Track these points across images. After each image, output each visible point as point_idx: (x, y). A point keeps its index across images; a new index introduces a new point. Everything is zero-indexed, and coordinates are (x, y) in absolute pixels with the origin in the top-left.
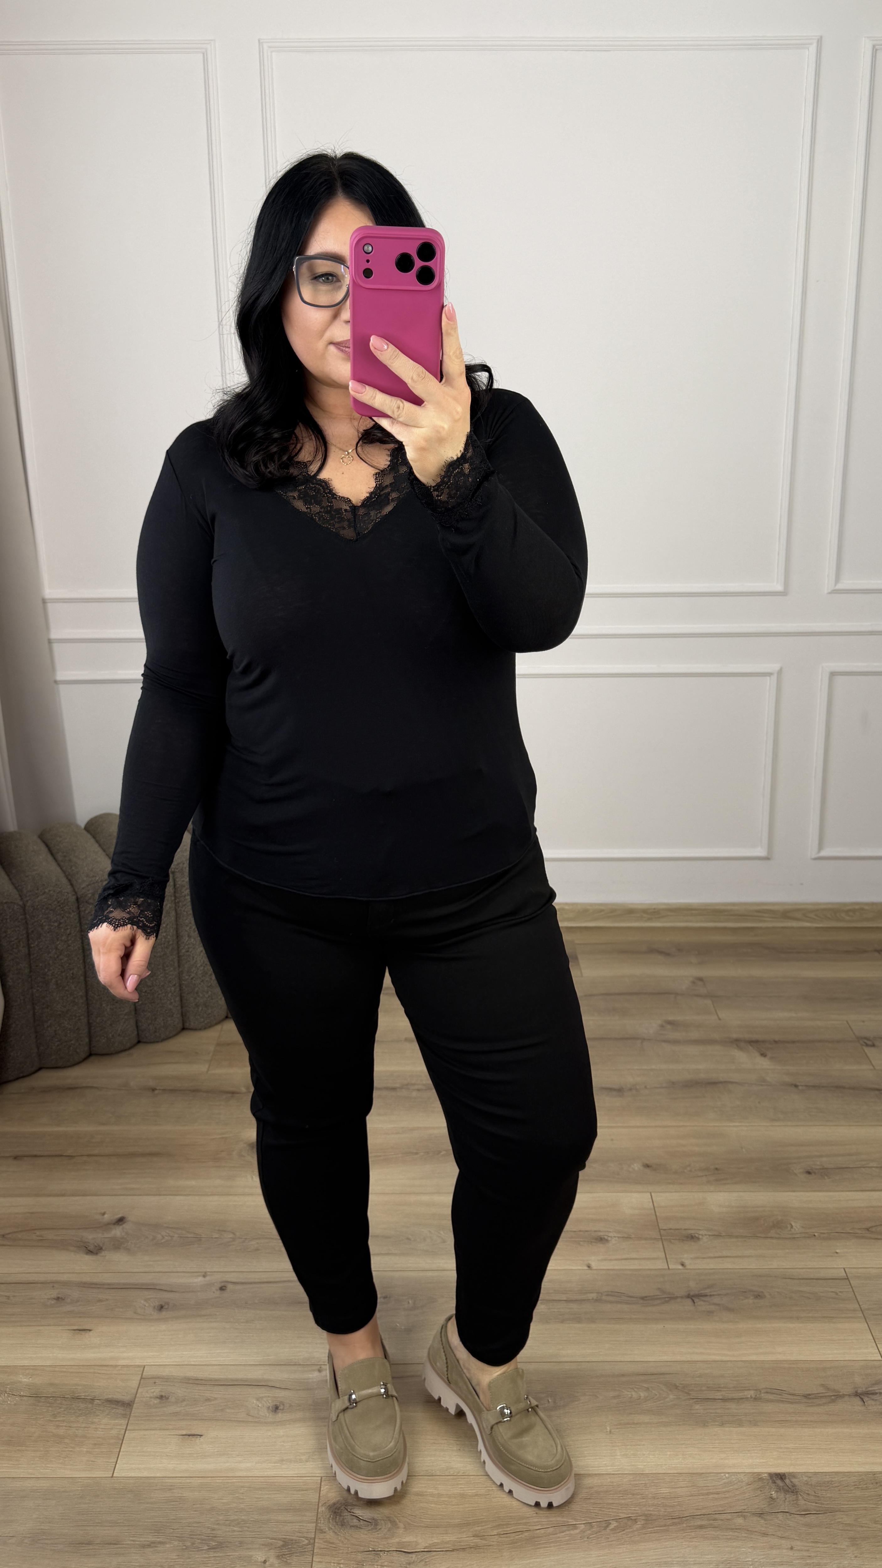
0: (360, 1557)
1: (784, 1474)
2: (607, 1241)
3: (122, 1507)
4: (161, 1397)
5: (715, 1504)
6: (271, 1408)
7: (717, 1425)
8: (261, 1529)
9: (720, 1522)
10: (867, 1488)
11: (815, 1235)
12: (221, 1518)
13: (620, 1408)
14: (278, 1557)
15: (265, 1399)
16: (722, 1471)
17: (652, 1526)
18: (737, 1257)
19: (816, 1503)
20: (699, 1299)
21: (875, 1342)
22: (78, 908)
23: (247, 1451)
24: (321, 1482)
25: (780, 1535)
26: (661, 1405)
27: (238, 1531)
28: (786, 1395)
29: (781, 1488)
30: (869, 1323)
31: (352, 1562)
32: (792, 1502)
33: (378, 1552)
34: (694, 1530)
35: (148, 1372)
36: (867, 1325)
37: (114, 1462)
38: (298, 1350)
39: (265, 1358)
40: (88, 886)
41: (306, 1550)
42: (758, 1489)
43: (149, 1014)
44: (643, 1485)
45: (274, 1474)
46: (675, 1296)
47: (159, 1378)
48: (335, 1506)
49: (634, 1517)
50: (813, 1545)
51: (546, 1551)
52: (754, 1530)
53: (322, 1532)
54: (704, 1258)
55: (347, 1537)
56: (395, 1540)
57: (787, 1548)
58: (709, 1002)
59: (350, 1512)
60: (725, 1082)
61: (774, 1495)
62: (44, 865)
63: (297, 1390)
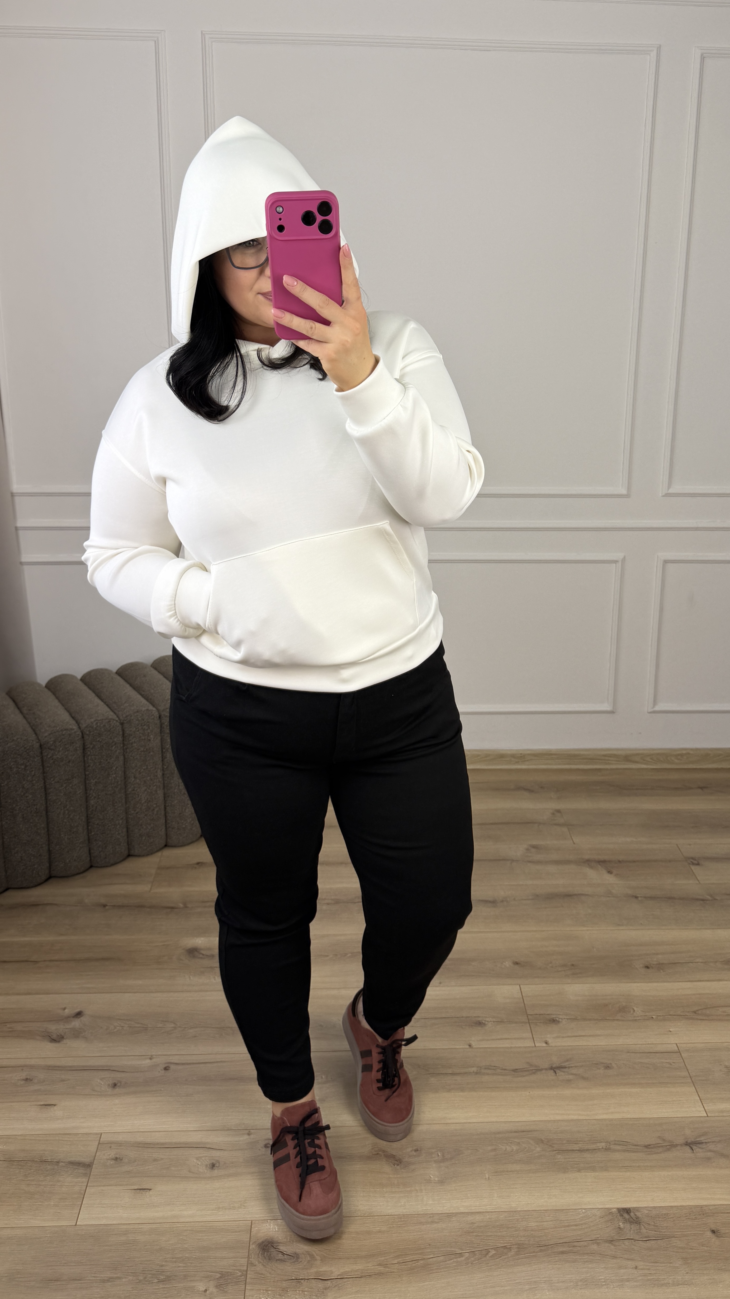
0: (284, 1284)
1: (630, 1208)
2: (485, 1024)
3: (85, 1249)
4: (116, 1159)
5: (574, 1234)
6: (208, 1165)
7: (575, 1171)
8: (202, 1264)
9: (579, 1249)
10: (696, 1219)
11: (653, 1018)
12: (168, 1256)
13: (497, 1159)
14: (217, 1287)
15: (203, 1158)
16: (580, 1208)
17: (523, 1253)
18: (590, 1036)
19: (655, 1231)
20: (560, 1070)
21: (701, 1102)
22: (41, 753)
23: (189, 1202)
24: (251, 1225)
25: (626, 1258)
26: (530, 1156)
27: (183, 1267)
28: (631, 1146)
29: (627, 1220)
30: (696, 1086)
31: (278, 1289)
32: (636, 1231)
33: (299, 1280)
34: (557, 1256)
35: (104, 1139)
36: (694, 1088)
37: (77, 1213)
38: (230, 1118)
39: (202, 1125)
40: (50, 734)
41: (240, 1280)
42: (608, 1221)
43: (100, 843)
44: (516, 1220)
45: (212, 1219)
46: (540, 1068)
47: (113, 1143)
48: (264, 1244)
49: (509, 1246)
50: (653, 1264)
51: (437, 1276)
52: (606, 1254)
53: (253, 1265)
54: (563, 1037)
55: (273, 1269)
56: (314, 1270)
57: (633, 1268)
58: (565, 829)
59: (276, 1248)
60: (579, 894)
61: (622, 1225)
62: (13, 717)
63: (230, 1150)
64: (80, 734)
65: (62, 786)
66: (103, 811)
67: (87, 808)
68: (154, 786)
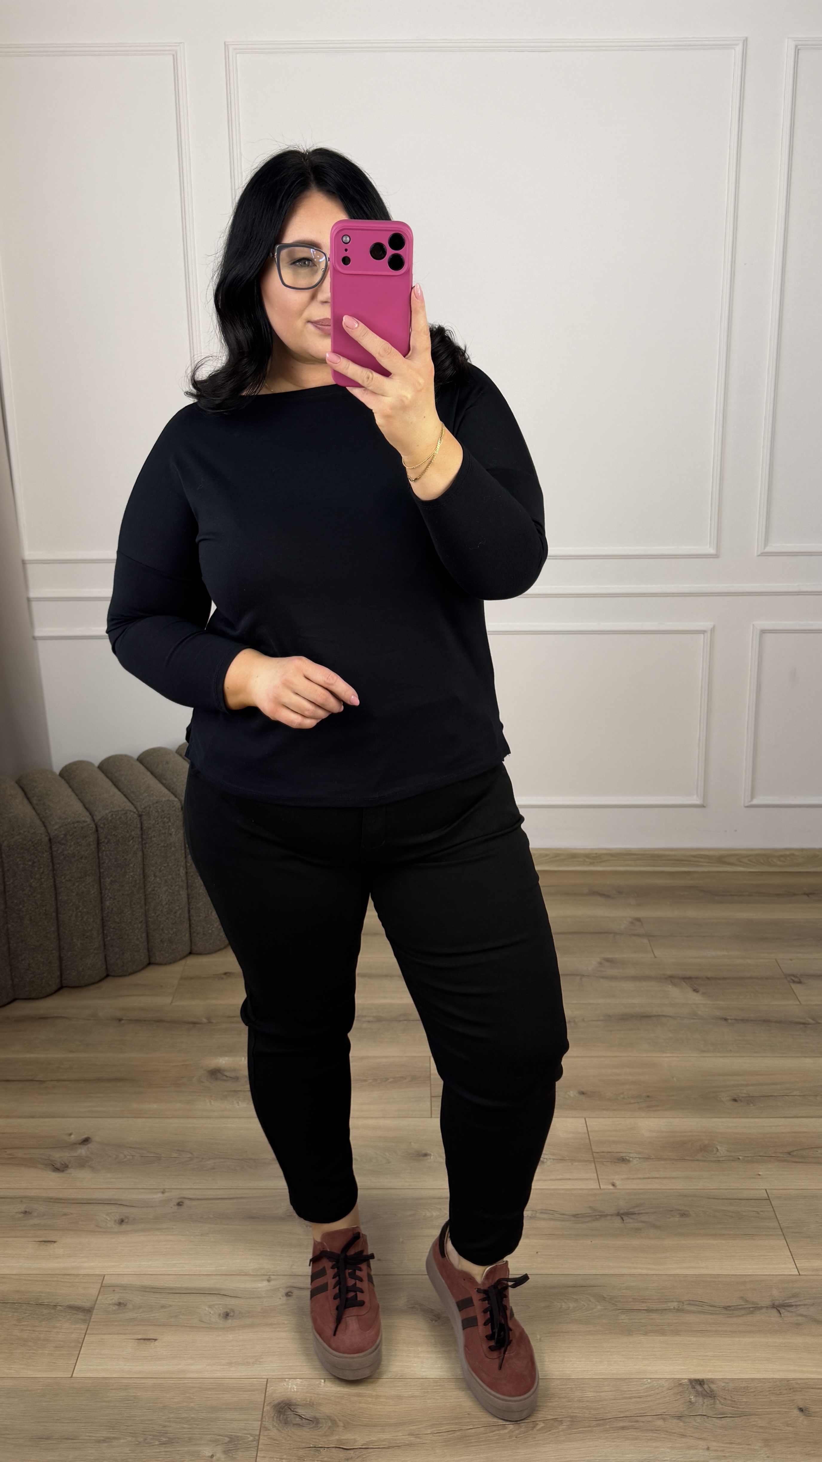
0: (301, 1452)
1: (703, 1380)
3: (80, 1405)
4: (120, 1304)
5: (637, 1407)
6: (222, 1315)
7: (641, 1334)
8: (210, 1426)
9: (642, 1424)
10: (781, 1394)
11: (739, 1159)
12: (172, 1415)
13: (551, 1317)
14: (224, 1452)
15: (216, 1307)
16: (645, 1377)
17: (577, 1427)
18: (665, 1178)
19: (732, 1407)
20: (628, 1216)
21: (793, 1258)
22: (51, 848)
23: (199, 1355)
24: (267, 1383)
25: (697, 1437)
26: (589, 1315)
27: (189, 1428)
28: (707, 1307)
29: (700, 1393)
30: (787, 1240)
31: (295, 1458)
32: (710, 1406)
33: (318, 1449)
34: (617, 1431)
35: (108, 1281)
36: (785, 1242)
37: (73, 1364)
38: (248, 1261)
39: (218, 1268)
40: (60, 827)
41: (251, 1446)
42: (678, 1393)
43: (117, 949)
44: (570, 1388)
45: (224, 1375)
46: (605, 1214)
47: (117, 1286)
48: (280, 1406)
49: (561, 1418)
50: (728, 1445)
51: (477, 1449)
52: (674, 1431)
53: (267, 1429)
54: (633, 1179)
55: (289, 1434)
56: (335, 1437)
57: (704, 1449)
58: (645, 941)
59: (293, 1411)
60: (659, 1016)
61: (693, 1398)
62: (20, 808)
63: (247, 1298)
64: (94, 827)
65: (74, 884)
66: (120, 914)
67: (102, 910)
68: (177, 885)
